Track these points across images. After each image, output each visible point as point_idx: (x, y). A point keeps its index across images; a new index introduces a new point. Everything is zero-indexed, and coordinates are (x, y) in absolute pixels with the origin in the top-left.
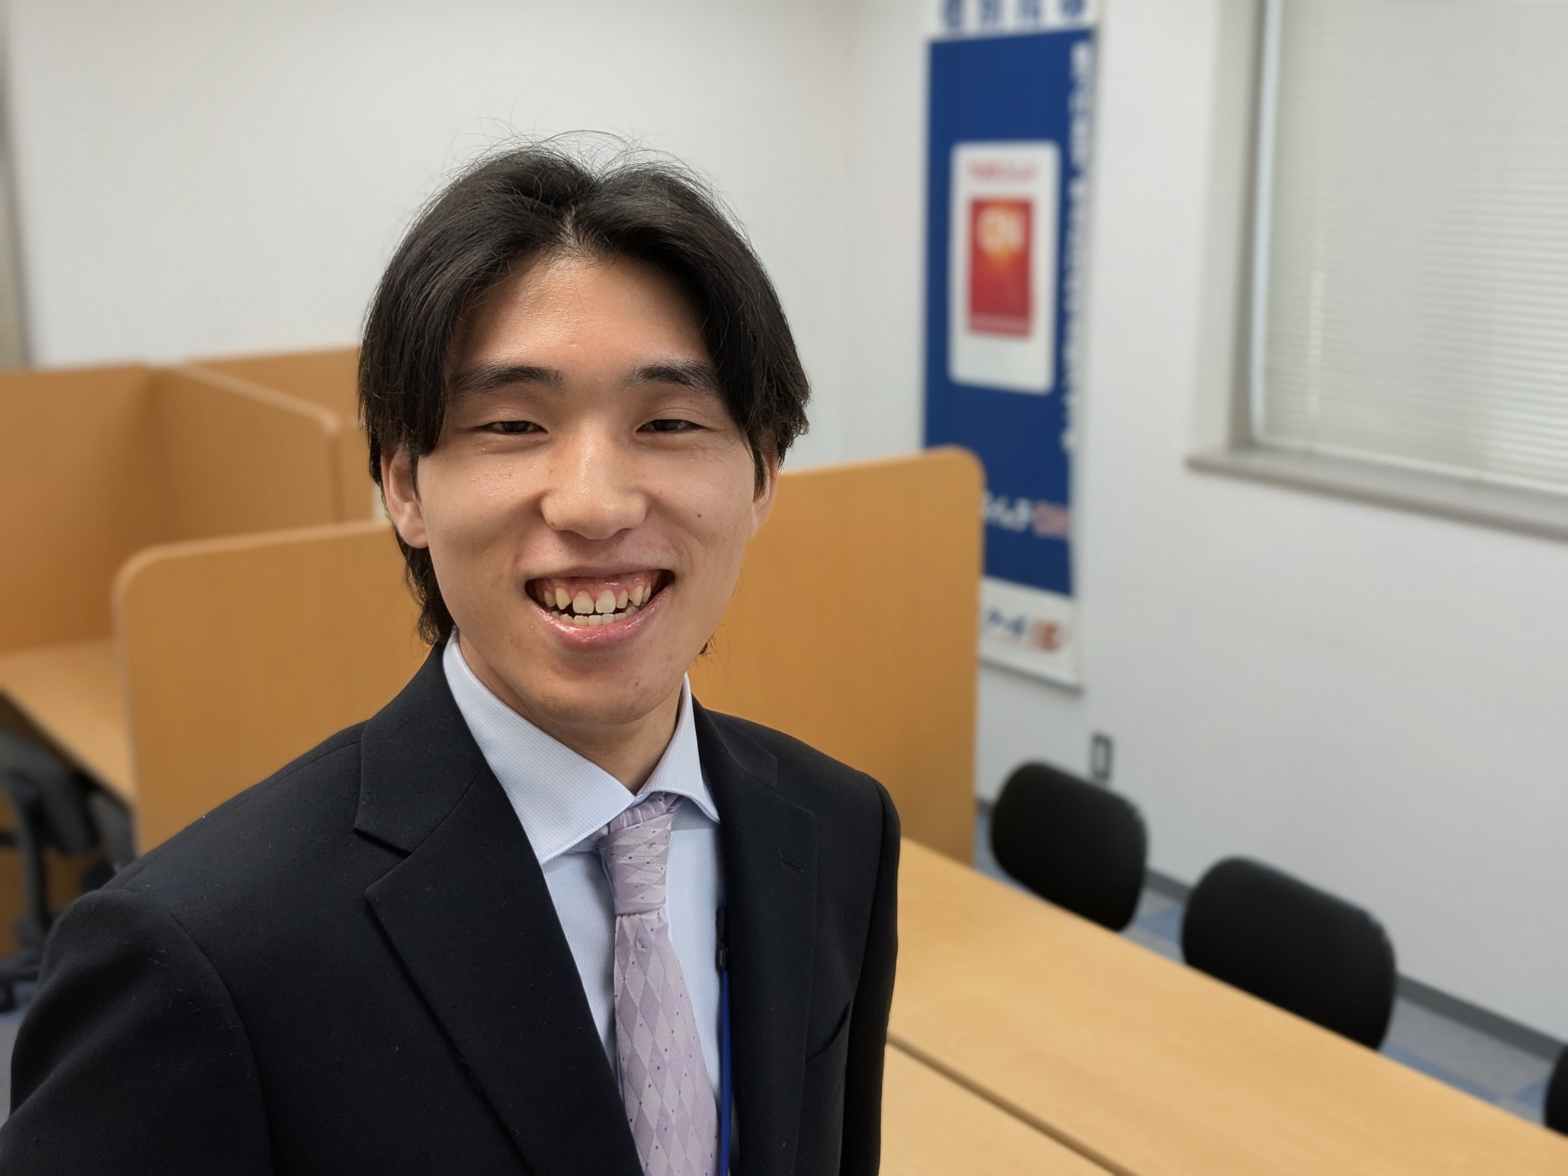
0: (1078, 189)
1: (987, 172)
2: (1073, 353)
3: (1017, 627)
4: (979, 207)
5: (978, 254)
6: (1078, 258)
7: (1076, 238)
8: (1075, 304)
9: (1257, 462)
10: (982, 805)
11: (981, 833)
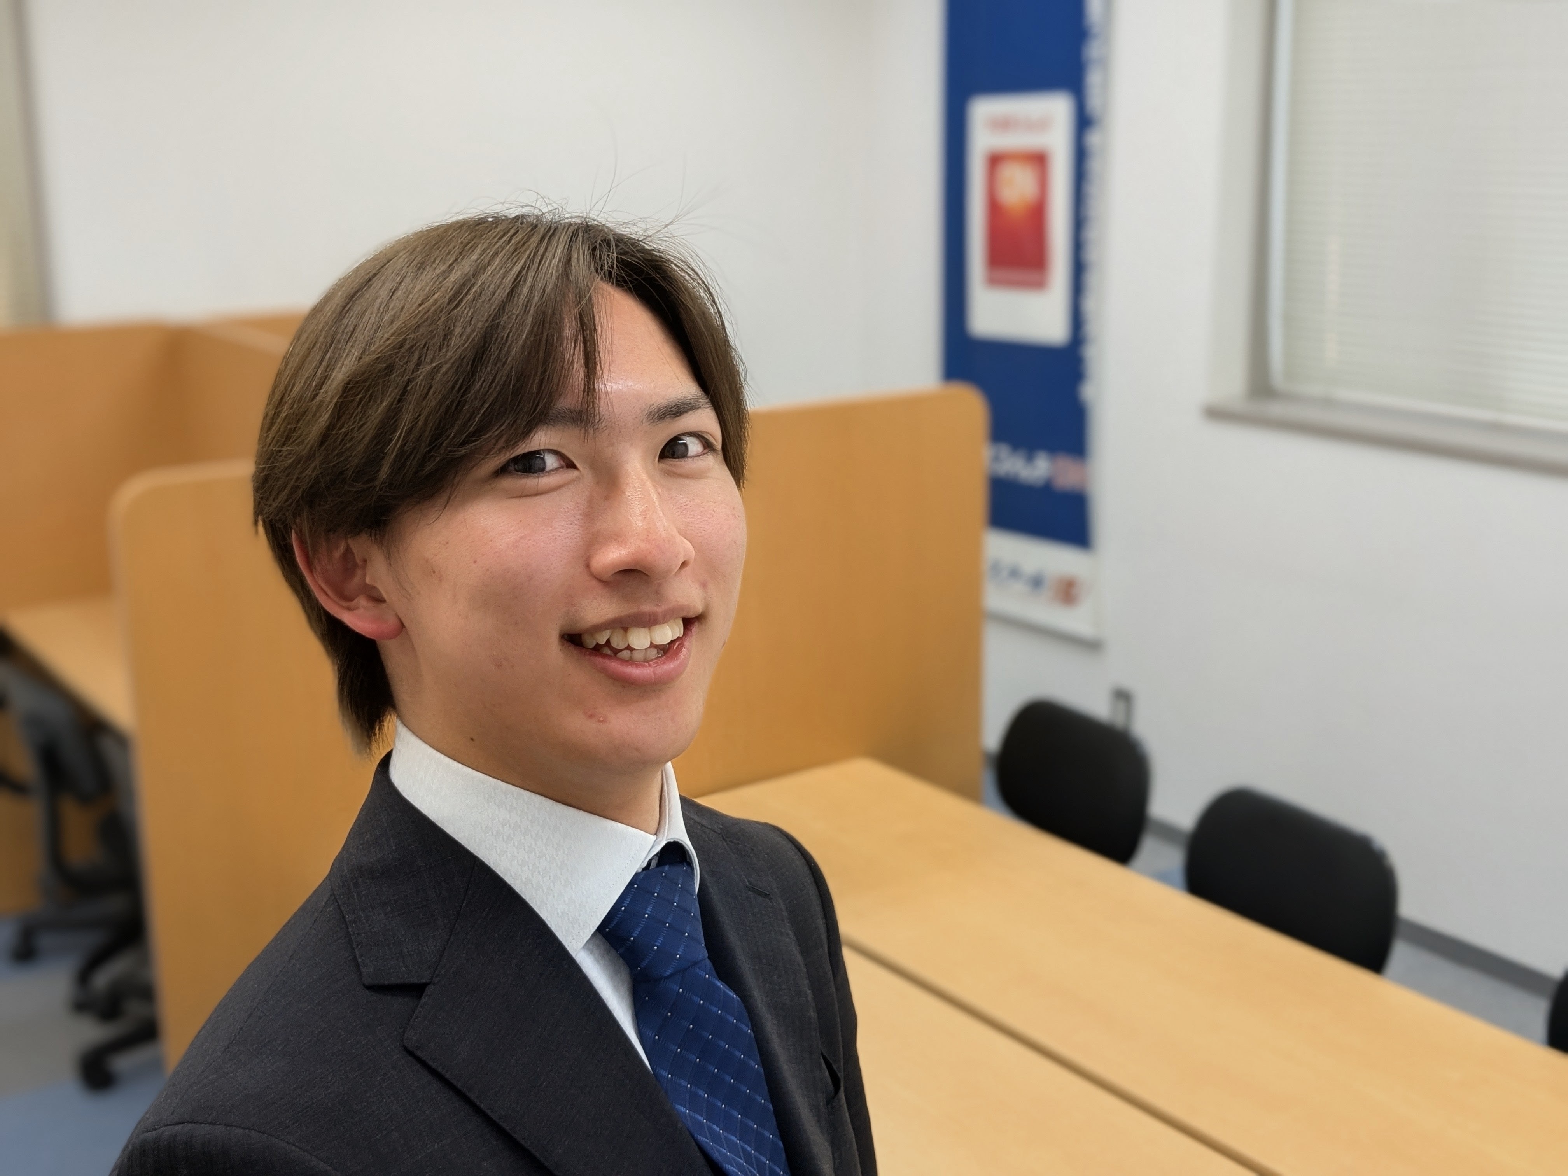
0: (1094, 139)
1: (1003, 124)
2: (1090, 304)
3: (1037, 582)
4: (995, 160)
5: (995, 208)
6: (1095, 208)
7: (1093, 189)
8: (1092, 255)
10: (987, 756)
11: (987, 781)
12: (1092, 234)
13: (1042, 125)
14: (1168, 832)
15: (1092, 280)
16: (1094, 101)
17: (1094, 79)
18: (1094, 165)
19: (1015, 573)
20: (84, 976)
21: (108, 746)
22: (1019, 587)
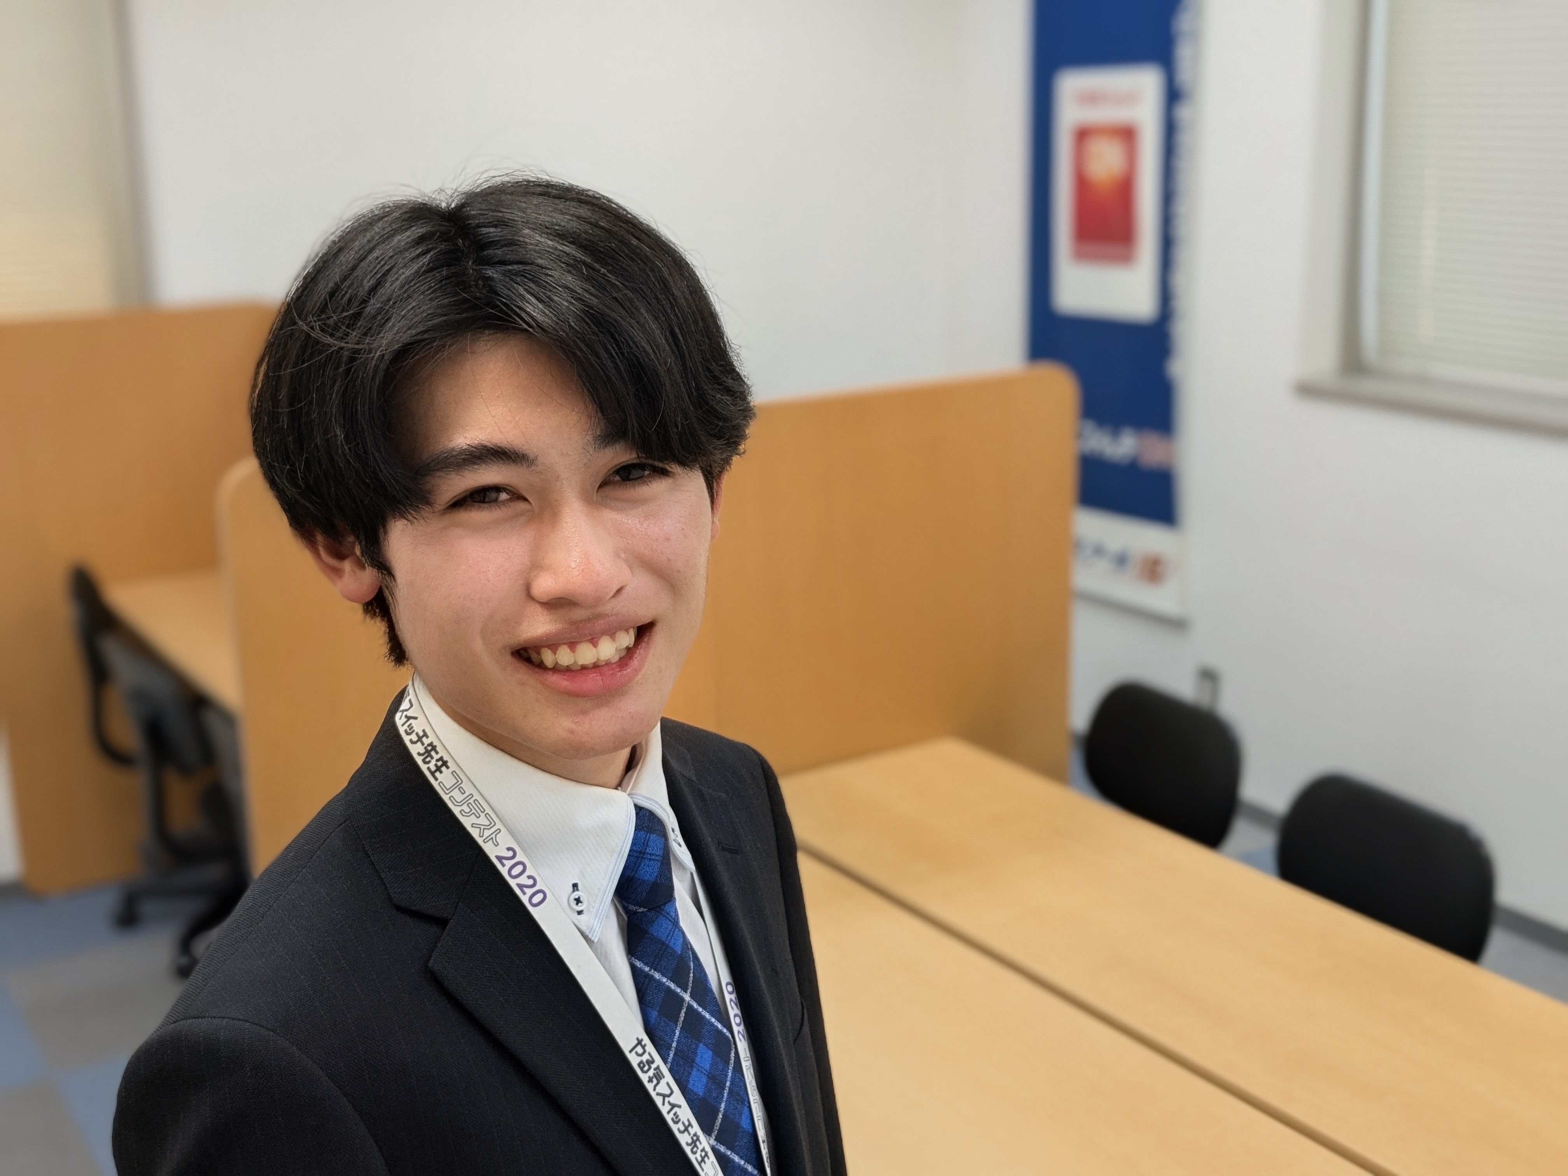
0: (1183, 113)
1: (1091, 98)
2: (1180, 280)
3: (1121, 560)
4: (1083, 135)
5: (1082, 184)
6: (1184, 181)
7: (1183, 164)
8: (1182, 229)
9: (1369, 386)
10: (1075, 737)
11: (1075, 763)
12: (1182, 208)
13: (1130, 98)
14: (1259, 815)
15: (1182, 255)
16: (1184, 74)
17: (1184, 53)
18: (1184, 139)
19: (1099, 551)
20: (186, 944)
21: (213, 722)
22: (1103, 565)
